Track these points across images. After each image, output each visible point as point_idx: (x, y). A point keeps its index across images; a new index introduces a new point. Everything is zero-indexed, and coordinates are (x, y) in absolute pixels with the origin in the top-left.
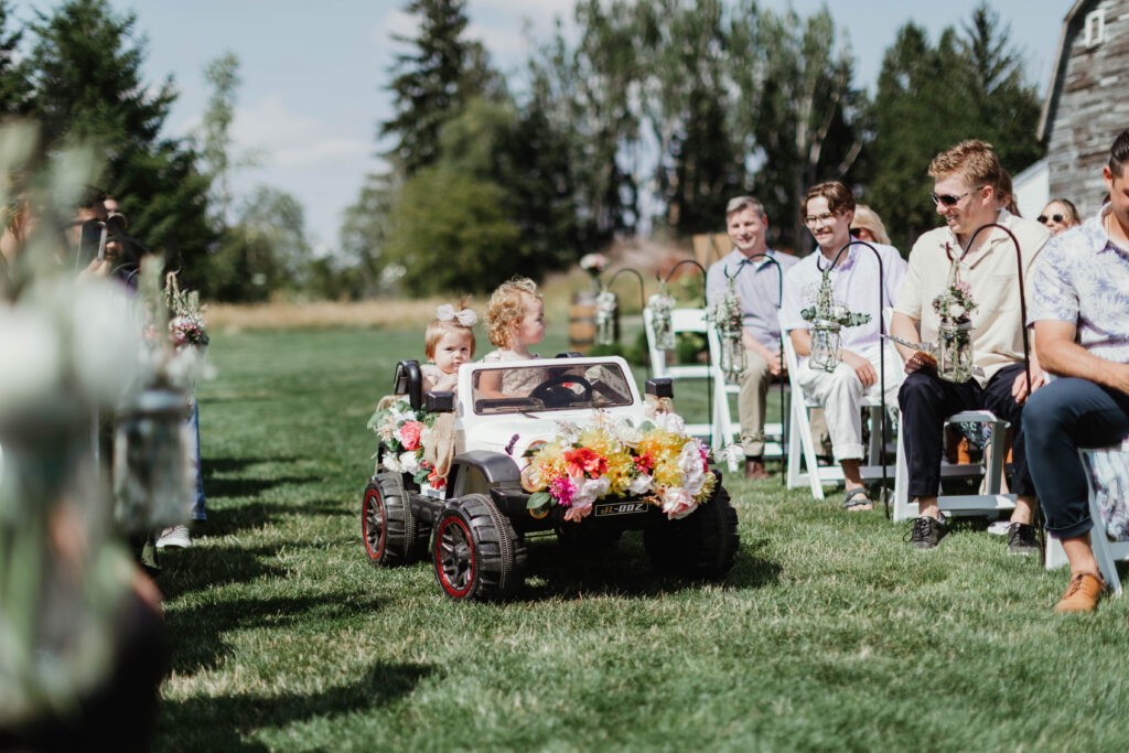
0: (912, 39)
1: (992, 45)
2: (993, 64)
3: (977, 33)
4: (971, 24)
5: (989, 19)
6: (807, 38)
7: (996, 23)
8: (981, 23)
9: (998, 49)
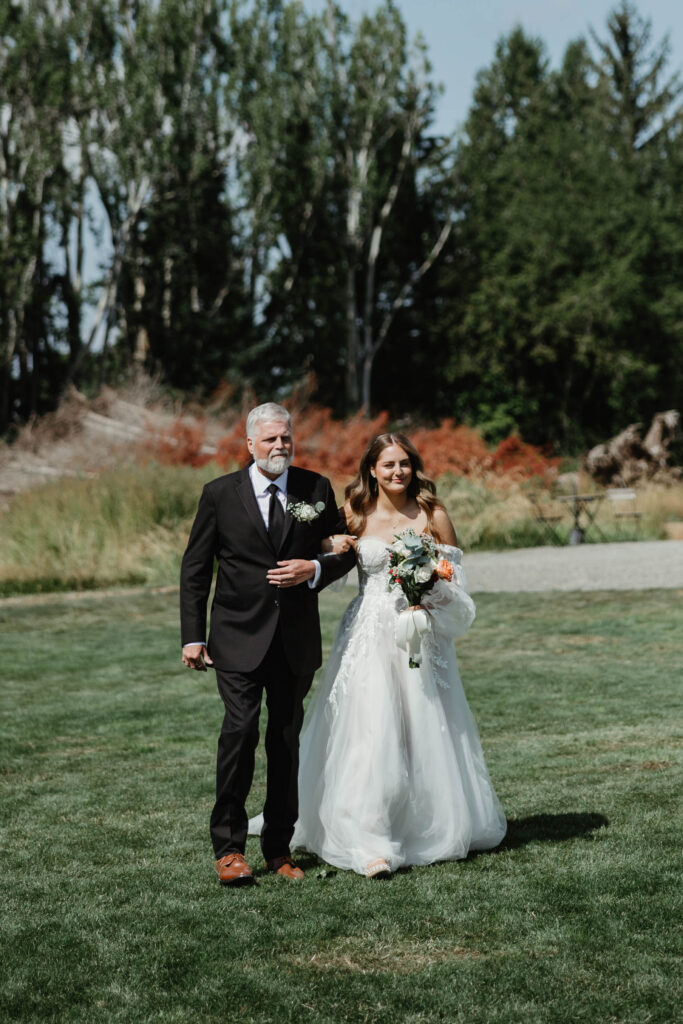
0: (520, 55)
1: (642, 71)
2: (643, 101)
3: (617, 53)
4: (607, 37)
5: (635, 30)
6: (358, 50)
7: (646, 36)
8: (623, 36)
9: (652, 78)
